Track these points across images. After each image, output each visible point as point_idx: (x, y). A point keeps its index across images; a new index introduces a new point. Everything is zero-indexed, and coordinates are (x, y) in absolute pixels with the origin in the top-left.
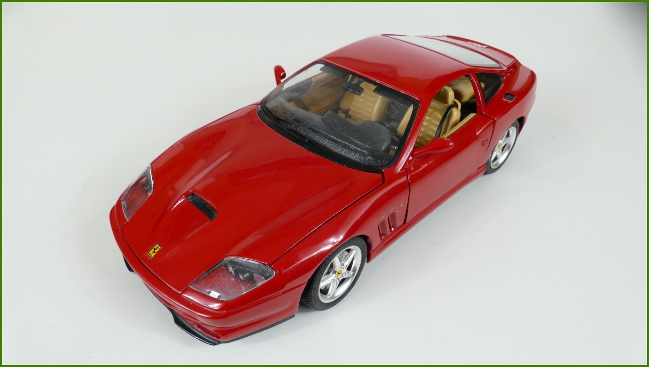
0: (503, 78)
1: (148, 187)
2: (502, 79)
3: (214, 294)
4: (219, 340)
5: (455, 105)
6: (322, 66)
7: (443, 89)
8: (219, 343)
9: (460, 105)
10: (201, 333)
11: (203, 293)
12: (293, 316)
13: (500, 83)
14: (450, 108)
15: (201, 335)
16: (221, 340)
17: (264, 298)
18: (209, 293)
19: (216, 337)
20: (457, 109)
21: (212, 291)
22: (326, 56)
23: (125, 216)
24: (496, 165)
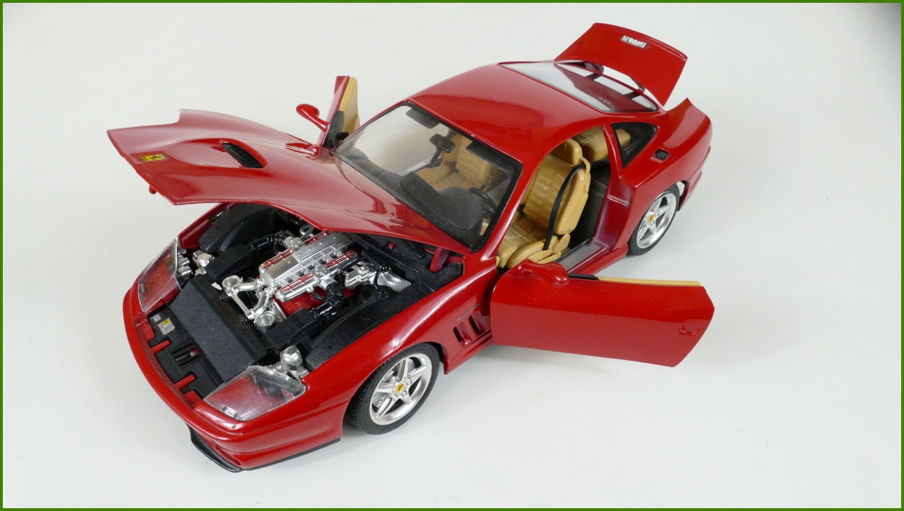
0: (656, 127)
1: (171, 267)
2: (655, 129)
3: (230, 411)
4: (241, 466)
5: (582, 166)
6: (408, 109)
7: (568, 143)
8: (241, 470)
9: (588, 166)
10: (220, 456)
11: (218, 408)
12: (338, 440)
13: (652, 134)
14: (575, 168)
15: (220, 458)
16: (242, 467)
17: (290, 419)
18: (224, 409)
19: (236, 463)
20: (585, 172)
21: (229, 408)
22: (417, 94)
23: (140, 304)
24: (646, 244)
